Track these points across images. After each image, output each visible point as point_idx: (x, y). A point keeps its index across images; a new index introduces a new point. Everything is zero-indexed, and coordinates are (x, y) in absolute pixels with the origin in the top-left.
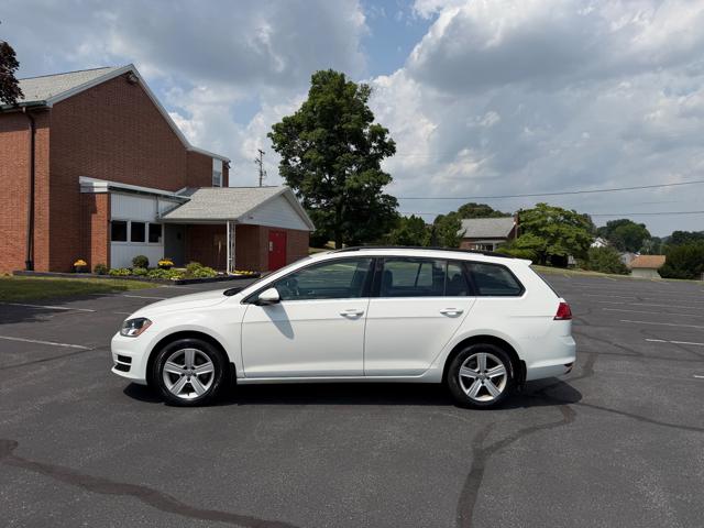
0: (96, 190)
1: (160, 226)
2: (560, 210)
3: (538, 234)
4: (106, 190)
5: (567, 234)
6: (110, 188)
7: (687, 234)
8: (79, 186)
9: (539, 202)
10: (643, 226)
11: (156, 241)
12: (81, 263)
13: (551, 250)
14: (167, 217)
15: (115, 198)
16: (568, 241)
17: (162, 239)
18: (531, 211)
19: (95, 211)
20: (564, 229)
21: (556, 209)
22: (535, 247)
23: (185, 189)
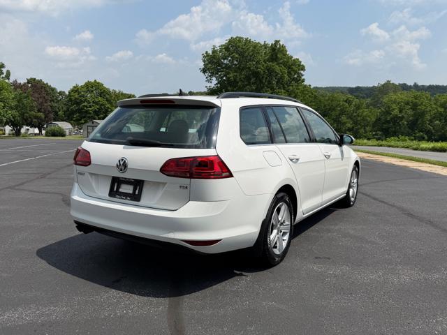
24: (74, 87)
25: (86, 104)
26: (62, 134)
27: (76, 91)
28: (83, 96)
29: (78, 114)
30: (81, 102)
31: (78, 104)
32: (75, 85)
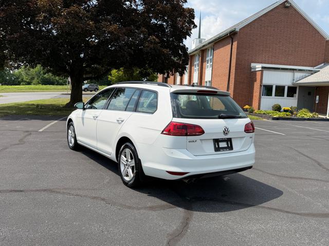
0: (257, 70)
1: (296, 88)
4: (260, 69)
6: (263, 68)
8: (251, 68)
11: (292, 96)
12: (247, 107)
14: (298, 82)
15: (266, 73)
17: (297, 95)
19: (256, 81)
23: (323, 64)
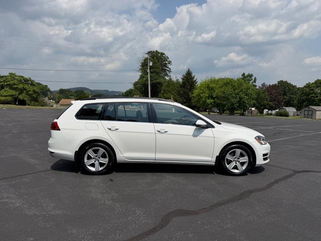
2: (23, 77)
3: (12, 88)
5: (28, 89)
7: (65, 90)
9: (11, 72)
10: (47, 86)
13: (21, 97)
16: (30, 92)
18: (6, 76)
20: (26, 86)
21: (20, 76)
22: (12, 96)
24: (307, 84)
25: (313, 95)
26: (286, 115)
27: (308, 87)
28: (312, 90)
29: (307, 102)
30: (310, 94)
31: (308, 95)
32: (308, 83)
